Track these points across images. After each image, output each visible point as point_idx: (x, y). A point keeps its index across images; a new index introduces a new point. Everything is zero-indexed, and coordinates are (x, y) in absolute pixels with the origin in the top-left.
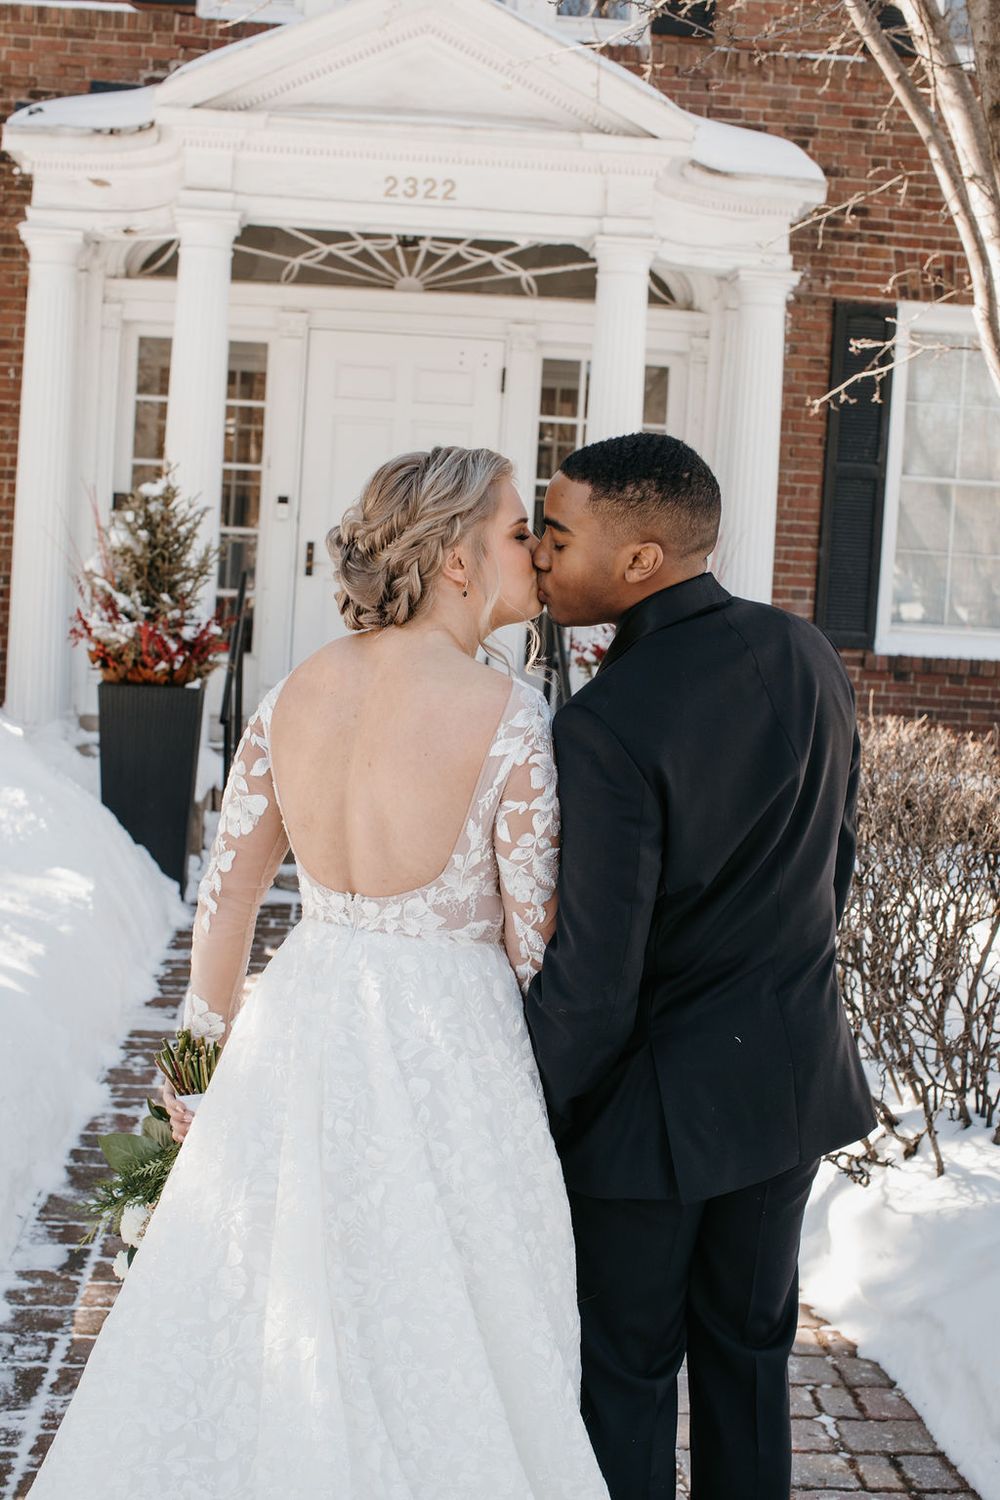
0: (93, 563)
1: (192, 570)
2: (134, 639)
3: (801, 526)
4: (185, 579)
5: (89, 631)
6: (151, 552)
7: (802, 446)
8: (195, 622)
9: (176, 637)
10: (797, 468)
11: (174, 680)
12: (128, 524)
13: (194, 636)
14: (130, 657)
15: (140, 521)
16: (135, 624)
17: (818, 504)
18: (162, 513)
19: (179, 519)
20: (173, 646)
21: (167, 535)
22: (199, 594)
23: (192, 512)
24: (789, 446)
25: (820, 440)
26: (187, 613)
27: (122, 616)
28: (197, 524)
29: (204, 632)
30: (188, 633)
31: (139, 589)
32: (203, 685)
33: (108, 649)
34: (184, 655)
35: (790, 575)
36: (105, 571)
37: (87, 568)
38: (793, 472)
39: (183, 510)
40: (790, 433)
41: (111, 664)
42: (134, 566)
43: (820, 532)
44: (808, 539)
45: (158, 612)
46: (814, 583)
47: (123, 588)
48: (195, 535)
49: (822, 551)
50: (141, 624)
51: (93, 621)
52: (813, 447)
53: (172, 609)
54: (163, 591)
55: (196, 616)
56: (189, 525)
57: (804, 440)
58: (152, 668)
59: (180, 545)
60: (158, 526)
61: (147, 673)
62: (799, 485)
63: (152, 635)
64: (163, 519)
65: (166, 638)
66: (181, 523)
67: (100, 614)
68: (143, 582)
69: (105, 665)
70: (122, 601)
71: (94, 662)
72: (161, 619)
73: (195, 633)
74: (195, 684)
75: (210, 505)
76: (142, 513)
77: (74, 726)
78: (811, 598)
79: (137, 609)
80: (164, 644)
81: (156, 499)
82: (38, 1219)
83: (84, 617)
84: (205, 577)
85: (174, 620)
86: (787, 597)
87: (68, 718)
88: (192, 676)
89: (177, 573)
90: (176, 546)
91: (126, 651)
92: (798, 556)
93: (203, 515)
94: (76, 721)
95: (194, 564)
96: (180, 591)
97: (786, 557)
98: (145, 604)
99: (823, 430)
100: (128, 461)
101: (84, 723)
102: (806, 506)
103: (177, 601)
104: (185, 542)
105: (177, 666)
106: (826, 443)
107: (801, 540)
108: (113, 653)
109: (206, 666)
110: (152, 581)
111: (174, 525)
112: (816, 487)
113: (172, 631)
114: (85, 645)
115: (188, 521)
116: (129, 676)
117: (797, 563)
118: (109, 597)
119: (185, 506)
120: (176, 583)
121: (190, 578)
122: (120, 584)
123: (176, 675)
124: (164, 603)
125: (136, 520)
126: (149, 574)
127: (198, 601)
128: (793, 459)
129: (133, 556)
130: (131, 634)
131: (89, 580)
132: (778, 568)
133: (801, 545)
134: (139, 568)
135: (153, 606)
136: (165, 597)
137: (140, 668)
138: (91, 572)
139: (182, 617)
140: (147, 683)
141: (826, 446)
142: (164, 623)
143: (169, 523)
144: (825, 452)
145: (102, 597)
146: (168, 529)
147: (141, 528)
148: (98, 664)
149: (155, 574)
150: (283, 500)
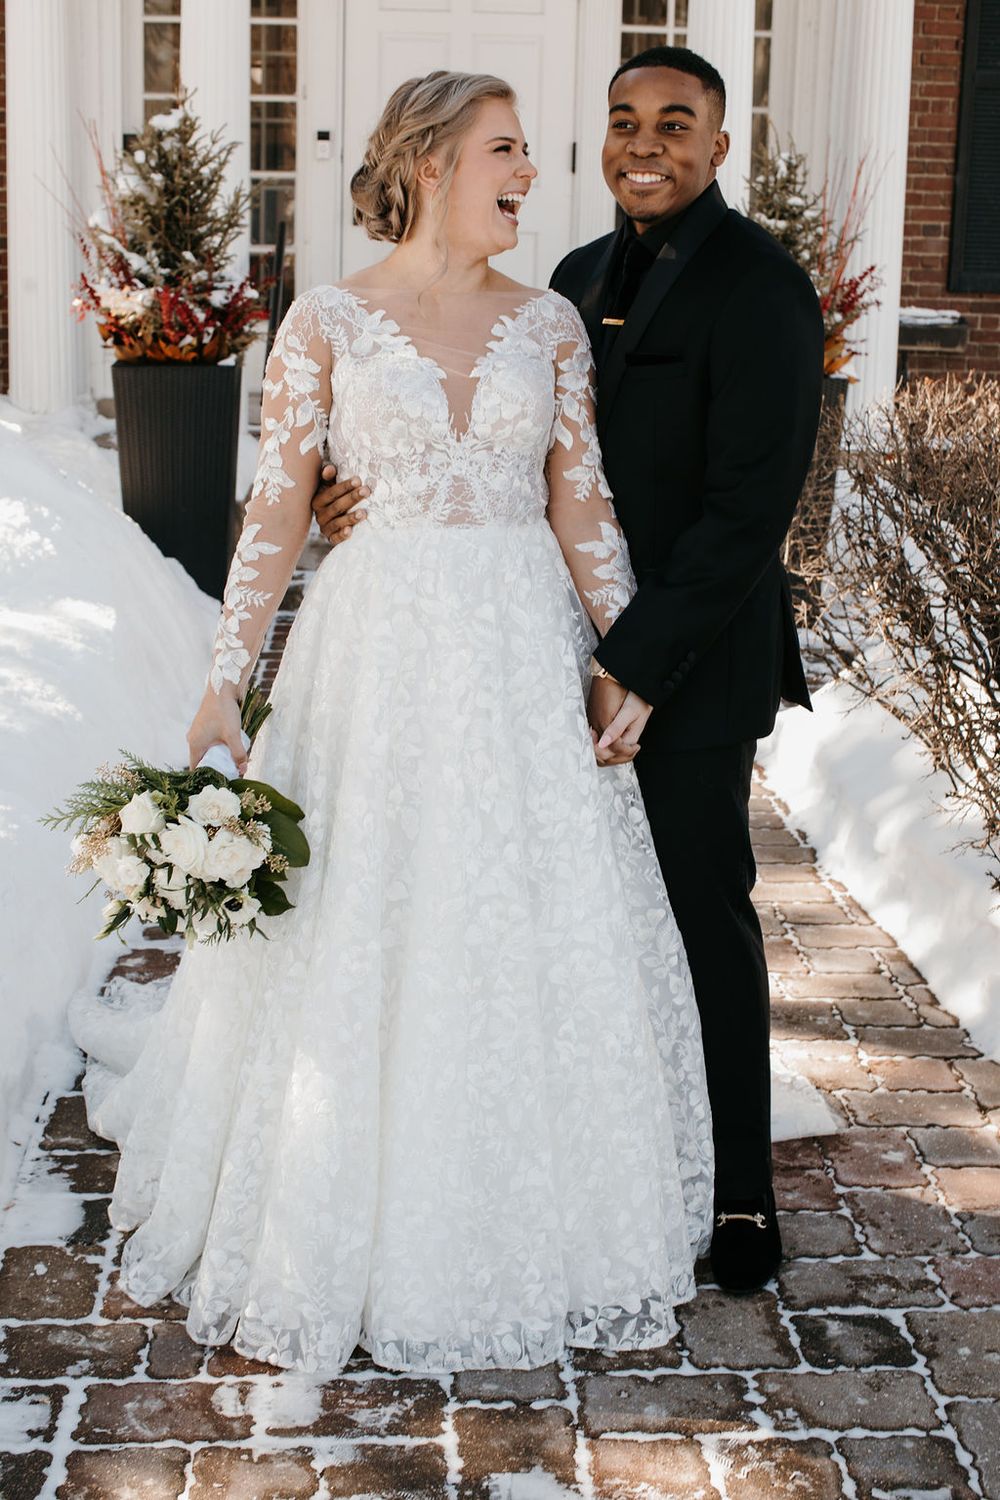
0: (99, 218)
1: (219, 220)
2: (152, 309)
3: (933, 148)
4: (212, 232)
5: (97, 300)
6: (168, 201)
7: (935, 51)
8: (226, 284)
9: (204, 304)
10: (929, 78)
11: (205, 359)
12: (138, 167)
13: (226, 302)
14: (147, 332)
15: (153, 163)
16: (152, 290)
17: (953, 122)
18: (179, 150)
19: (200, 158)
20: (201, 316)
21: (185, 179)
22: (230, 250)
23: (216, 149)
24: (919, 52)
25: (957, 42)
26: (215, 274)
27: (136, 281)
28: (222, 164)
29: (237, 297)
30: (218, 298)
31: (156, 246)
32: (239, 361)
33: (122, 322)
34: (215, 326)
35: (922, 207)
36: (114, 226)
37: (91, 223)
38: (924, 83)
39: (205, 147)
40: (921, 35)
41: (125, 340)
42: (148, 217)
43: (956, 156)
44: (942, 164)
45: (180, 274)
46: (949, 216)
47: (137, 247)
48: (220, 178)
49: (959, 178)
50: (160, 290)
51: (102, 289)
52: (948, 52)
53: (197, 269)
54: (186, 249)
55: (227, 277)
56: (213, 165)
57: (937, 43)
58: (177, 344)
59: (204, 190)
60: (175, 167)
61: (169, 351)
62: (931, 99)
63: (174, 302)
64: (180, 157)
65: (191, 306)
66: (203, 164)
67: (110, 279)
68: (160, 238)
69: (118, 342)
70: (136, 262)
71: (105, 339)
72: (184, 283)
73: (227, 298)
74: (230, 361)
75: (238, 140)
76: (155, 152)
77: (91, 412)
78: (945, 235)
79: (155, 272)
80: (190, 313)
81: (170, 134)
82: (42, 1146)
83: (90, 284)
84: (236, 229)
85: (200, 284)
86: (919, 234)
87: (83, 403)
88: (225, 351)
89: (201, 226)
90: (199, 192)
91: (144, 324)
92: (930, 185)
93: (229, 152)
94: (93, 406)
95: (221, 213)
96: (206, 248)
97: (916, 187)
98: (163, 265)
99: (961, 32)
100: (139, 96)
101: (102, 408)
102: (940, 125)
103: (203, 260)
104: (209, 186)
105: (206, 340)
106: (964, 46)
107: (934, 165)
108: (128, 326)
109: (242, 339)
110: (171, 236)
111: (195, 166)
112: (951, 100)
113: (196, 297)
114: (95, 319)
115: (211, 160)
116: (149, 353)
117: (929, 193)
118: (120, 258)
119: (207, 141)
120: (201, 237)
121: (217, 231)
122: (132, 241)
123: (206, 351)
124: (187, 262)
125: (147, 161)
126: (168, 227)
127: (227, 258)
128: (924, 67)
129: (147, 206)
130: (148, 304)
131: (94, 237)
132: (911, 199)
133: (934, 171)
134: (155, 220)
135: (173, 267)
136: (188, 255)
137: (162, 344)
138: (96, 228)
139: (210, 279)
140: (170, 362)
141: (964, 50)
142: (188, 289)
143: (188, 163)
144: (963, 58)
145: (111, 259)
146: (188, 171)
147: (154, 170)
148: (110, 342)
149: (174, 227)
150: (323, 136)
